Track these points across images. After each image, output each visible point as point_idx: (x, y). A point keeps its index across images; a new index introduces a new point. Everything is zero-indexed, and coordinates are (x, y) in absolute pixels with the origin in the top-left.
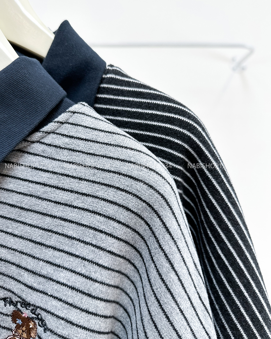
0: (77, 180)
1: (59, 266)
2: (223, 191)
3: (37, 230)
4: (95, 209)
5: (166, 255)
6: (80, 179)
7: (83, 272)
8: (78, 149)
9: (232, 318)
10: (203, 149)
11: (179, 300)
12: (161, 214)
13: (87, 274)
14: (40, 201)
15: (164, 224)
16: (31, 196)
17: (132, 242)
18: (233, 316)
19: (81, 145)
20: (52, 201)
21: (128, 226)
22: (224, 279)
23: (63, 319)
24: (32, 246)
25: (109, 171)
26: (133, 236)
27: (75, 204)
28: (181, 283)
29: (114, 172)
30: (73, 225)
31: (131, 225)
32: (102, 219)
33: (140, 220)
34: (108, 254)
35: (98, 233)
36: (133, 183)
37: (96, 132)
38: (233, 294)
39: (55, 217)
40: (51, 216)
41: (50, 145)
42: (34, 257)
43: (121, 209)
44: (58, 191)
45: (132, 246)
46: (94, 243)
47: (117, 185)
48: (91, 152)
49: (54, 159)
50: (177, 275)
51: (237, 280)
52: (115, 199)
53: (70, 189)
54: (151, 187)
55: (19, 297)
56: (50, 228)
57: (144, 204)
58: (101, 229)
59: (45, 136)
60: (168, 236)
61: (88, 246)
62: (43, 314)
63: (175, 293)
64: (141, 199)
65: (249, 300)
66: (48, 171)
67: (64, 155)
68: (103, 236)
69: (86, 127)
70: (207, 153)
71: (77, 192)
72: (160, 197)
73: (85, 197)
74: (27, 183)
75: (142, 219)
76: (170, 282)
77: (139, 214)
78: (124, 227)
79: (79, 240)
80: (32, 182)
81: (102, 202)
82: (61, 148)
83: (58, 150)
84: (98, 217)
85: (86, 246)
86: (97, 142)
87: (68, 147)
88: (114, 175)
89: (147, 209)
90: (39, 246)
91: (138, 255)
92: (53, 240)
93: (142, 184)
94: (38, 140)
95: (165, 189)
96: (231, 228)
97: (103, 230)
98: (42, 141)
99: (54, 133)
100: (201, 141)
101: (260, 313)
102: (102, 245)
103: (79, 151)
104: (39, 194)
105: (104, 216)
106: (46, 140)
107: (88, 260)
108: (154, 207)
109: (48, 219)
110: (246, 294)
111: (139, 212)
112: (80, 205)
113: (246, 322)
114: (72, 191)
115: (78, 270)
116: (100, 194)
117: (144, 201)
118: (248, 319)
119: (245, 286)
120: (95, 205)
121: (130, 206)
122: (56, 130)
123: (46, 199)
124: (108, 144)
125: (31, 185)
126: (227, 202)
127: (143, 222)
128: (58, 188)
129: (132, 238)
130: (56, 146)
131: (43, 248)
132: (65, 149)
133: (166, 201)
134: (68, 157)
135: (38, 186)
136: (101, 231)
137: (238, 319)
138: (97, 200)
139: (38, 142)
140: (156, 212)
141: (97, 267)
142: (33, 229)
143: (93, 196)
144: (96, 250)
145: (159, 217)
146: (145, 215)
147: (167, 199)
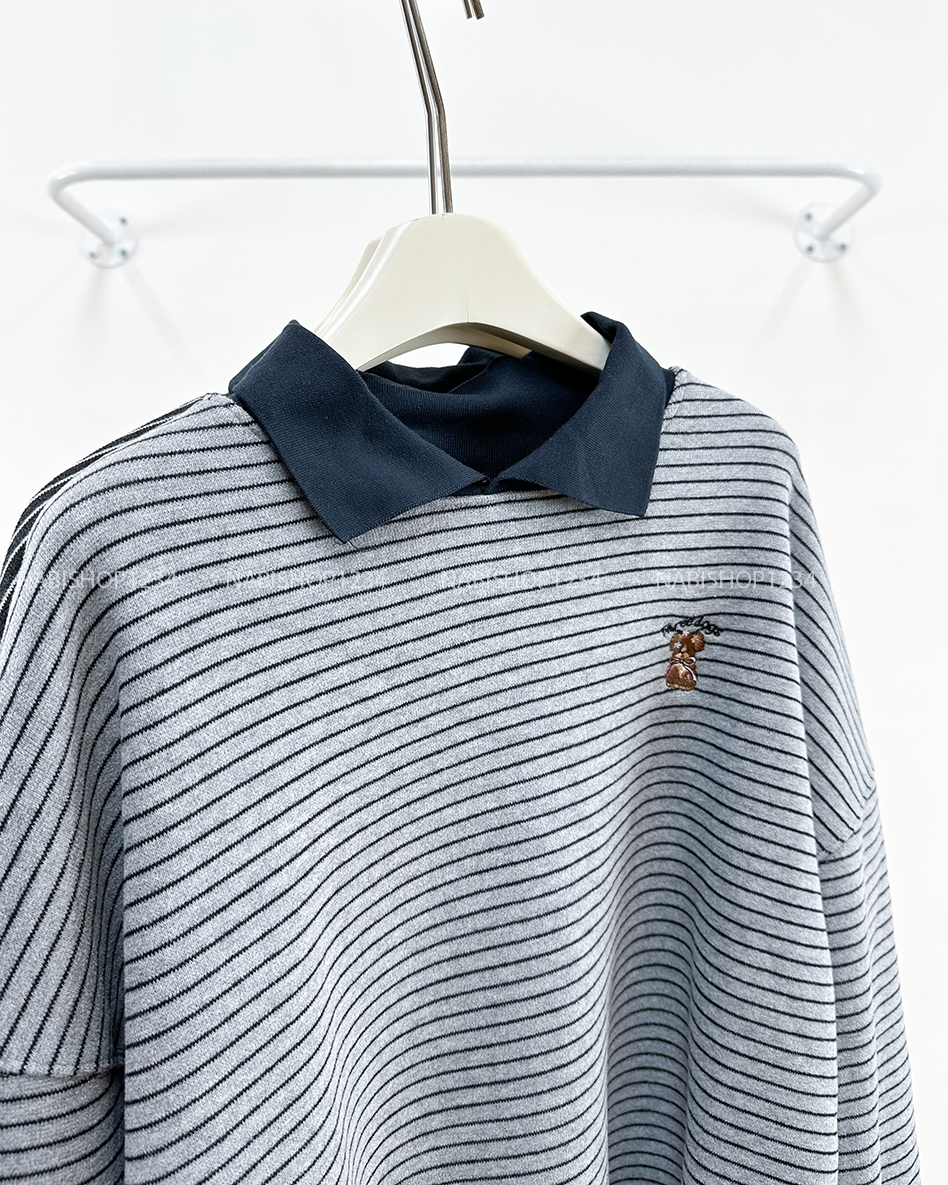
1: (717, 565)
3: (689, 535)
6: (718, 464)
7: (744, 562)
8: (704, 430)
13: (749, 562)
14: (686, 501)
16: (677, 499)
19: (707, 425)
20: (697, 498)
23: (736, 614)
24: (688, 555)
29: (748, 446)
32: (749, 501)
35: (749, 517)
36: (769, 454)
37: (714, 404)
39: (704, 515)
40: (699, 515)
41: (677, 433)
43: (765, 484)
46: (748, 528)
47: (755, 461)
48: (719, 429)
49: (686, 449)
52: (756, 476)
53: (711, 479)
55: (680, 617)
59: (670, 424)
61: (742, 534)
62: (712, 620)
66: (685, 465)
67: (694, 441)
68: (756, 518)
69: (703, 401)
74: (669, 485)
80: (674, 483)
82: (688, 433)
83: (686, 436)
84: (745, 500)
87: (694, 430)
88: (748, 449)
90: (694, 552)
93: (777, 452)
97: (754, 512)
99: (676, 417)
102: (758, 528)
103: (707, 433)
104: (683, 494)
106: (672, 429)
107: (747, 548)
109: (697, 519)
112: (724, 494)
114: (713, 481)
115: (740, 561)
116: (741, 475)
121: (773, 479)
122: (677, 413)
123: (691, 498)
125: (673, 486)
130: (682, 433)
132: (692, 434)
141: (759, 552)
144: (753, 534)
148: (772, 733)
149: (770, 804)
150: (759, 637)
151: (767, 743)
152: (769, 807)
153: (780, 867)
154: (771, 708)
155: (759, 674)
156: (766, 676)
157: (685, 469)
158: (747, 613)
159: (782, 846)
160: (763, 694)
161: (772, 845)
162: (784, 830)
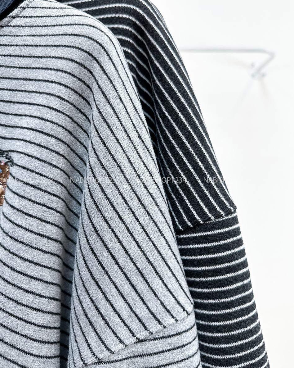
0: (34, 47)
2: (167, 54)
3: (6, 91)
4: (48, 66)
5: (103, 92)
6: (37, 46)
8: (35, 24)
9: (176, 168)
10: (148, 20)
11: (114, 129)
12: (99, 59)
14: (8, 69)
15: (102, 67)
17: (80, 92)
18: (177, 166)
19: (38, 21)
20: (16, 67)
21: (73, 76)
22: (169, 135)
24: (4, 105)
25: (58, 35)
26: (79, 85)
27: (33, 66)
28: (117, 115)
29: (62, 35)
30: (32, 82)
31: (77, 74)
32: (53, 72)
33: (84, 69)
34: (57, 99)
36: (76, 39)
38: (176, 146)
40: (16, 79)
41: (15, 26)
42: (5, 114)
44: (20, 59)
45: (80, 95)
50: (113, 108)
51: (180, 133)
52: (62, 55)
53: (29, 55)
54: (91, 38)
56: (16, 89)
57: (86, 54)
58: (52, 80)
59: (11, 21)
60: (105, 76)
63: (111, 123)
64: (82, 50)
65: (191, 150)
66: (13, 45)
67: (25, 31)
68: (53, 85)
69: (43, 8)
70: (151, 23)
71: (34, 57)
72: (98, 45)
73: (41, 59)
75: (86, 68)
76: (106, 113)
77: (82, 64)
78: (71, 77)
79: (36, 92)
81: (53, 59)
82: (22, 26)
83: (21, 28)
84: (50, 72)
85: (41, 95)
86: (50, 16)
87: (27, 24)
88: (62, 36)
89: (88, 58)
91: (87, 103)
92: (19, 97)
93: (83, 38)
94: (6, 24)
95: (102, 39)
96: (173, 86)
97: (54, 81)
98: (9, 25)
99: (18, 17)
100: (145, 13)
101: (202, 162)
104: (7, 64)
105: (55, 70)
106: (12, 24)
107: (42, 106)
108: (94, 55)
109: (14, 82)
110: (188, 145)
111: (82, 62)
112: (37, 66)
113: (189, 170)
114: (30, 57)
116: (52, 54)
117: (86, 52)
118: (190, 167)
119: (186, 138)
120: (48, 63)
121: (74, 58)
122: (19, 14)
123: (12, 67)
124: (59, 16)
126: (170, 65)
127: (86, 71)
128: (21, 56)
129: (80, 87)
130: (19, 26)
131: (11, 104)
132: (25, 26)
133: (103, 48)
134: (28, 32)
135: (6, 58)
136: (52, 82)
137: (181, 168)
138: (49, 59)
139: (7, 26)
140: (95, 59)
142: (4, 91)
143: (47, 57)
144: (48, 96)
145: (98, 62)
146: (87, 64)
147: (104, 46)
148: (27, 247)
149: (17, 302)
150: (33, 174)
151: (22, 255)
152: (15, 304)
153: (18, 351)
154: (30, 228)
155: (27, 201)
156: (31, 203)
157: (13, 48)
158: (29, 154)
159: (21, 335)
160: (27, 217)
161: (13, 334)
162: (24, 323)
